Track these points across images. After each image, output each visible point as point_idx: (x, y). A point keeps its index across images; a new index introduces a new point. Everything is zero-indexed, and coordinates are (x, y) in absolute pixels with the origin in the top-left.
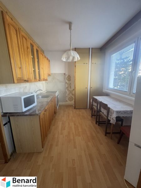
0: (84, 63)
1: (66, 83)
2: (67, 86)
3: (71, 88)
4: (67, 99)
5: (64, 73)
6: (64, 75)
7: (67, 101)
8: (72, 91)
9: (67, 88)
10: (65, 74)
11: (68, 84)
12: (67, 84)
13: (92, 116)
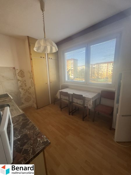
0: (41, 57)
1: (18, 80)
2: (20, 84)
3: (26, 86)
4: (23, 101)
5: (13, 66)
6: (14, 70)
7: (23, 103)
8: (28, 89)
9: (21, 86)
10: (14, 68)
11: (21, 81)
12: (19, 82)
13: (61, 109)
